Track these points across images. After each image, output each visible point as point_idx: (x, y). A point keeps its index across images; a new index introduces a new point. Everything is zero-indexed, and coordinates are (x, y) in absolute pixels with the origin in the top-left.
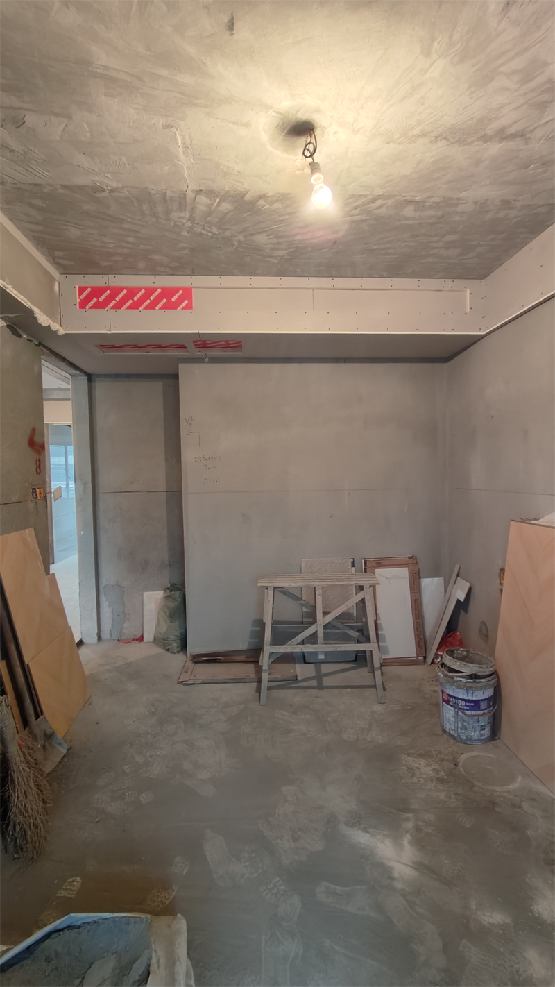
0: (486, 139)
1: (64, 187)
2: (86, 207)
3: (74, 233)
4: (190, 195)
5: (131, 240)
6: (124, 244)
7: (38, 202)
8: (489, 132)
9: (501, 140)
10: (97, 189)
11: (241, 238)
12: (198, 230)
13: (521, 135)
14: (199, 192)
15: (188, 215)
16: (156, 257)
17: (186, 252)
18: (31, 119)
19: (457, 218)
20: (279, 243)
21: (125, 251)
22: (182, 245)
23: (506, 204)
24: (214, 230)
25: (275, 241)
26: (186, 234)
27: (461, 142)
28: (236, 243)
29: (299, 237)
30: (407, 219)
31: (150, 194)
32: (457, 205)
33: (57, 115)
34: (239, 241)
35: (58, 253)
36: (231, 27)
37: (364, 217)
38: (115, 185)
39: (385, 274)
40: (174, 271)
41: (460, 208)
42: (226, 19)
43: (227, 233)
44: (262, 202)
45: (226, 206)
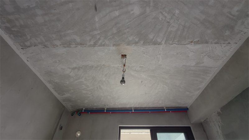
4: (163, 42)
14: (160, 44)
24: (161, 17)
44: (137, 40)
45: (151, 36)
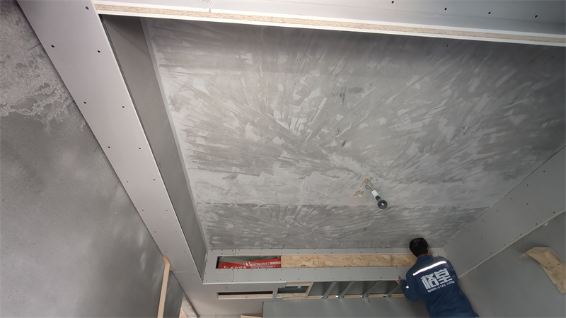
0: (445, 181)
1: (239, 205)
2: (245, 214)
3: (230, 226)
4: (299, 207)
5: (258, 230)
6: (253, 232)
7: (222, 212)
8: (446, 179)
9: (452, 182)
10: (254, 205)
11: (317, 228)
12: (296, 224)
13: (461, 179)
14: (304, 206)
15: (294, 217)
16: (267, 239)
17: (285, 235)
18: (240, 177)
19: (430, 216)
20: (336, 230)
21: (252, 236)
22: (284, 232)
23: (454, 209)
24: (304, 224)
25: (334, 229)
26: (288, 226)
27: (433, 183)
28: (313, 230)
29: (347, 227)
30: (405, 216)
31: (279, 207)
32: (430, 209)
33: (253, 175)
34: (315, 230)
35: (215, 238)
36: (344, 144)
37: (383, 216)
38: (263, 203)
39: (388, 246)
40: (273, 246)
41: (432, 211)
42: (342, 141)
43: (311, 226)
44: (334, 210)
45: (315, 212)
